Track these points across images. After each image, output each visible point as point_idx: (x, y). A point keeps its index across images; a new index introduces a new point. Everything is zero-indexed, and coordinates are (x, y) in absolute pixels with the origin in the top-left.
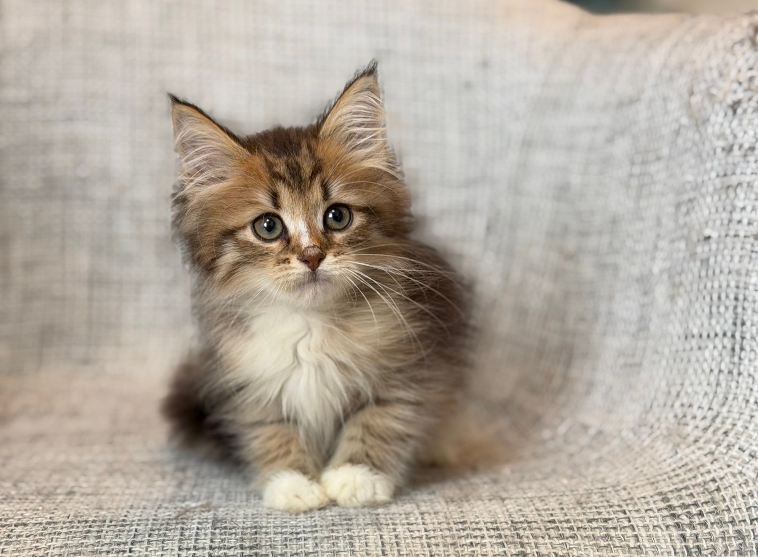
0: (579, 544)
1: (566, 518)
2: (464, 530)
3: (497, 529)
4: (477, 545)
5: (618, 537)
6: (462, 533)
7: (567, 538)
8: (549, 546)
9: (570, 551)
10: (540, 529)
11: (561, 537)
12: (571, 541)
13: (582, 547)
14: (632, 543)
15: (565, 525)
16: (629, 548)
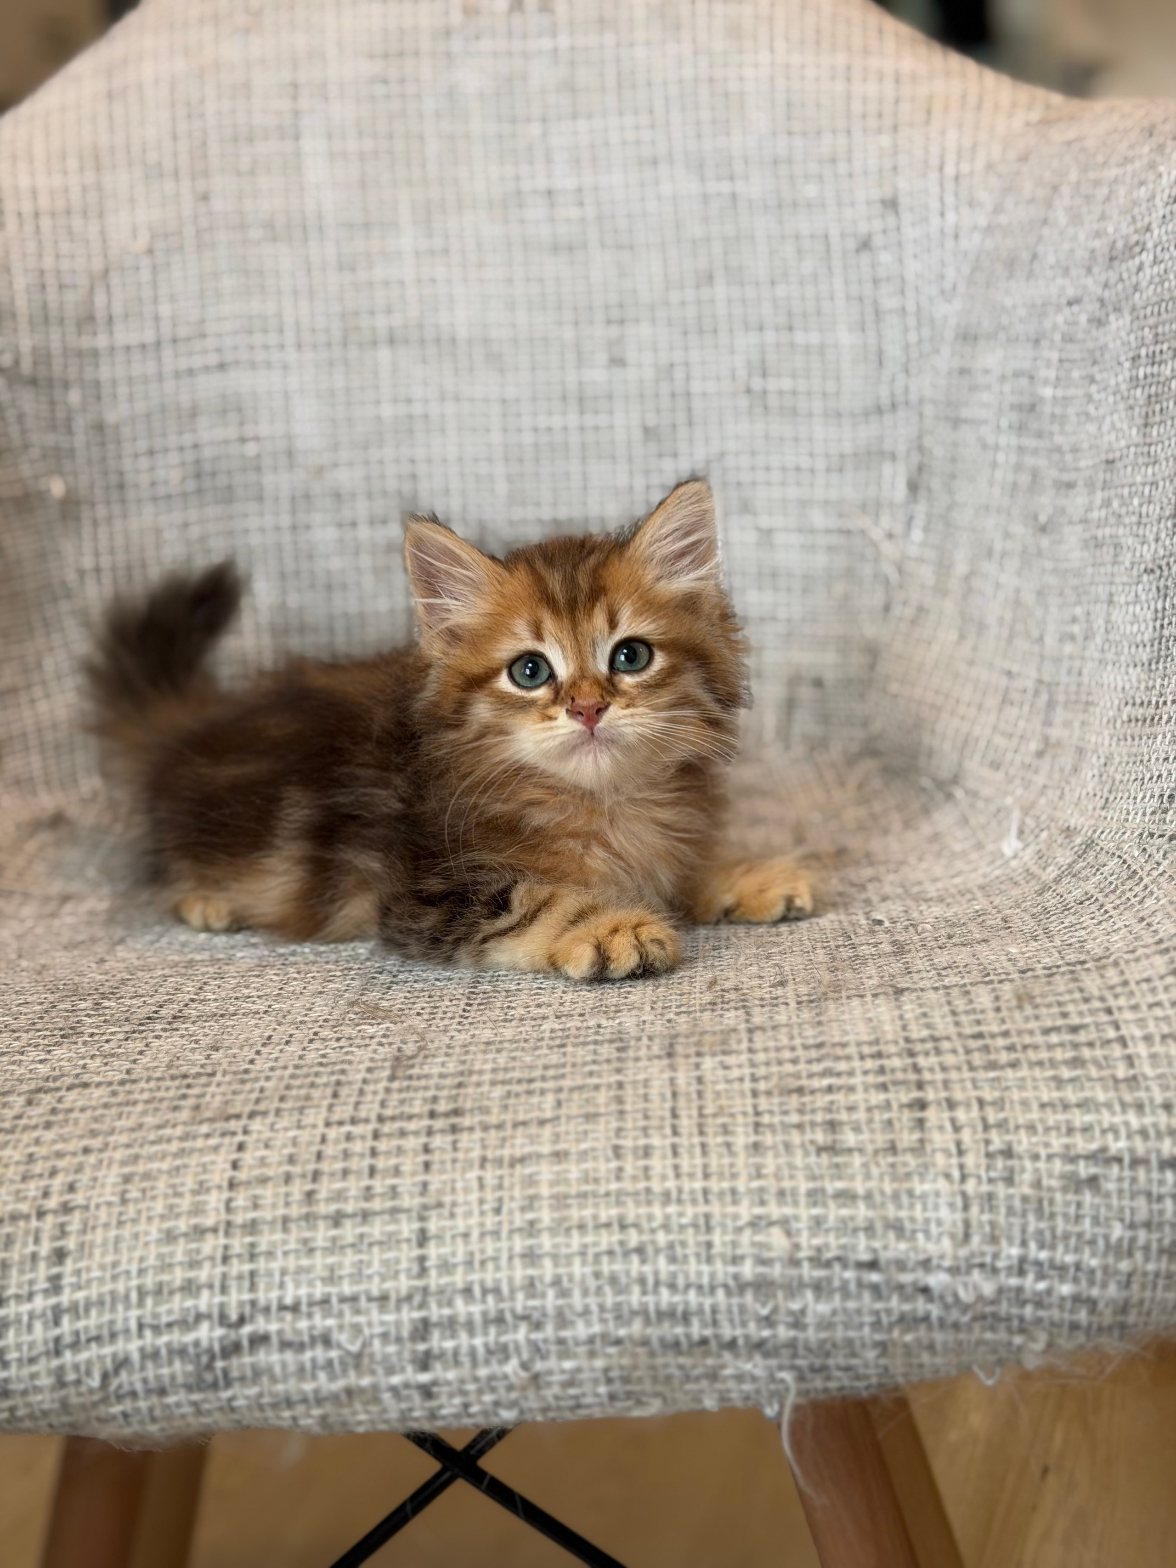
0: (1023, 1079)
1: (1004, 1027)
2: (819, 1060)
3: (879, 1055)
4: (839, 1088)
5: (1096, 1062)
6: (816, 1068)
7: (1002, 1067)
8: (969, 1085)
9: (1007, 1094)
10: (954, 1051)
11: (992, 1066)
12: (1009, 1073)
13: (1029, 1083)
14: (1121, 1071)
15: (1001, 1042)
16: (1116, 1080)
